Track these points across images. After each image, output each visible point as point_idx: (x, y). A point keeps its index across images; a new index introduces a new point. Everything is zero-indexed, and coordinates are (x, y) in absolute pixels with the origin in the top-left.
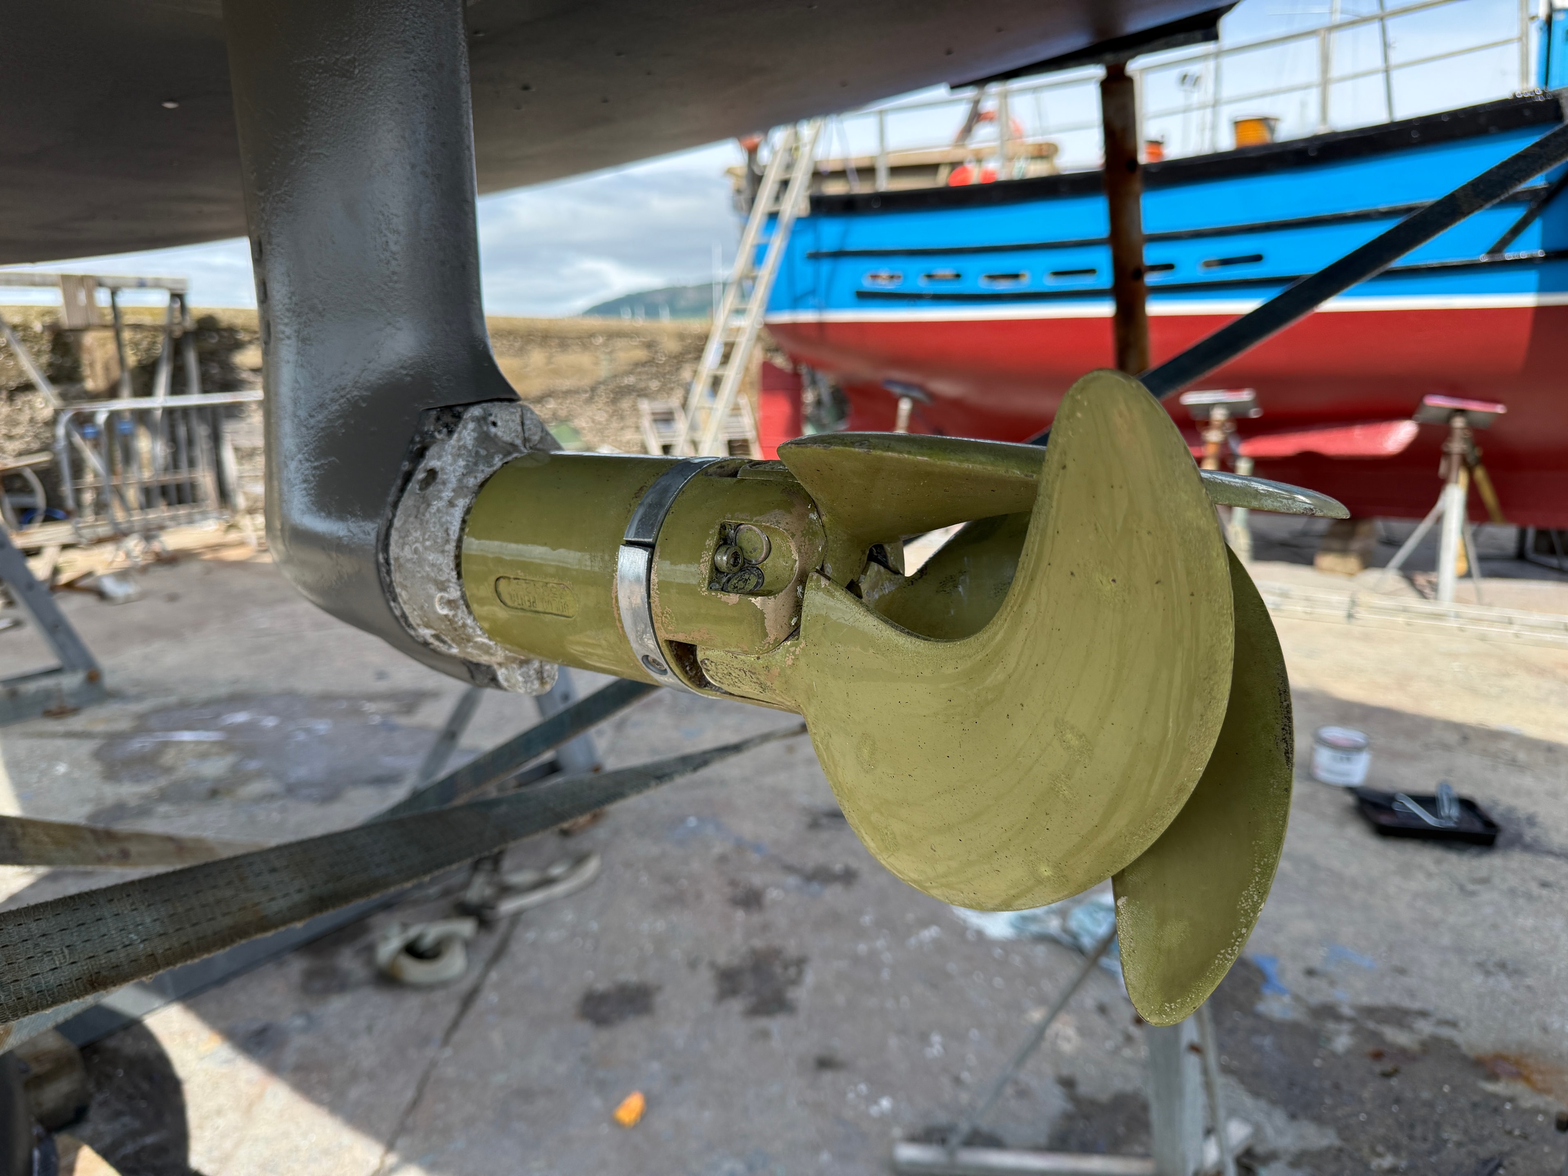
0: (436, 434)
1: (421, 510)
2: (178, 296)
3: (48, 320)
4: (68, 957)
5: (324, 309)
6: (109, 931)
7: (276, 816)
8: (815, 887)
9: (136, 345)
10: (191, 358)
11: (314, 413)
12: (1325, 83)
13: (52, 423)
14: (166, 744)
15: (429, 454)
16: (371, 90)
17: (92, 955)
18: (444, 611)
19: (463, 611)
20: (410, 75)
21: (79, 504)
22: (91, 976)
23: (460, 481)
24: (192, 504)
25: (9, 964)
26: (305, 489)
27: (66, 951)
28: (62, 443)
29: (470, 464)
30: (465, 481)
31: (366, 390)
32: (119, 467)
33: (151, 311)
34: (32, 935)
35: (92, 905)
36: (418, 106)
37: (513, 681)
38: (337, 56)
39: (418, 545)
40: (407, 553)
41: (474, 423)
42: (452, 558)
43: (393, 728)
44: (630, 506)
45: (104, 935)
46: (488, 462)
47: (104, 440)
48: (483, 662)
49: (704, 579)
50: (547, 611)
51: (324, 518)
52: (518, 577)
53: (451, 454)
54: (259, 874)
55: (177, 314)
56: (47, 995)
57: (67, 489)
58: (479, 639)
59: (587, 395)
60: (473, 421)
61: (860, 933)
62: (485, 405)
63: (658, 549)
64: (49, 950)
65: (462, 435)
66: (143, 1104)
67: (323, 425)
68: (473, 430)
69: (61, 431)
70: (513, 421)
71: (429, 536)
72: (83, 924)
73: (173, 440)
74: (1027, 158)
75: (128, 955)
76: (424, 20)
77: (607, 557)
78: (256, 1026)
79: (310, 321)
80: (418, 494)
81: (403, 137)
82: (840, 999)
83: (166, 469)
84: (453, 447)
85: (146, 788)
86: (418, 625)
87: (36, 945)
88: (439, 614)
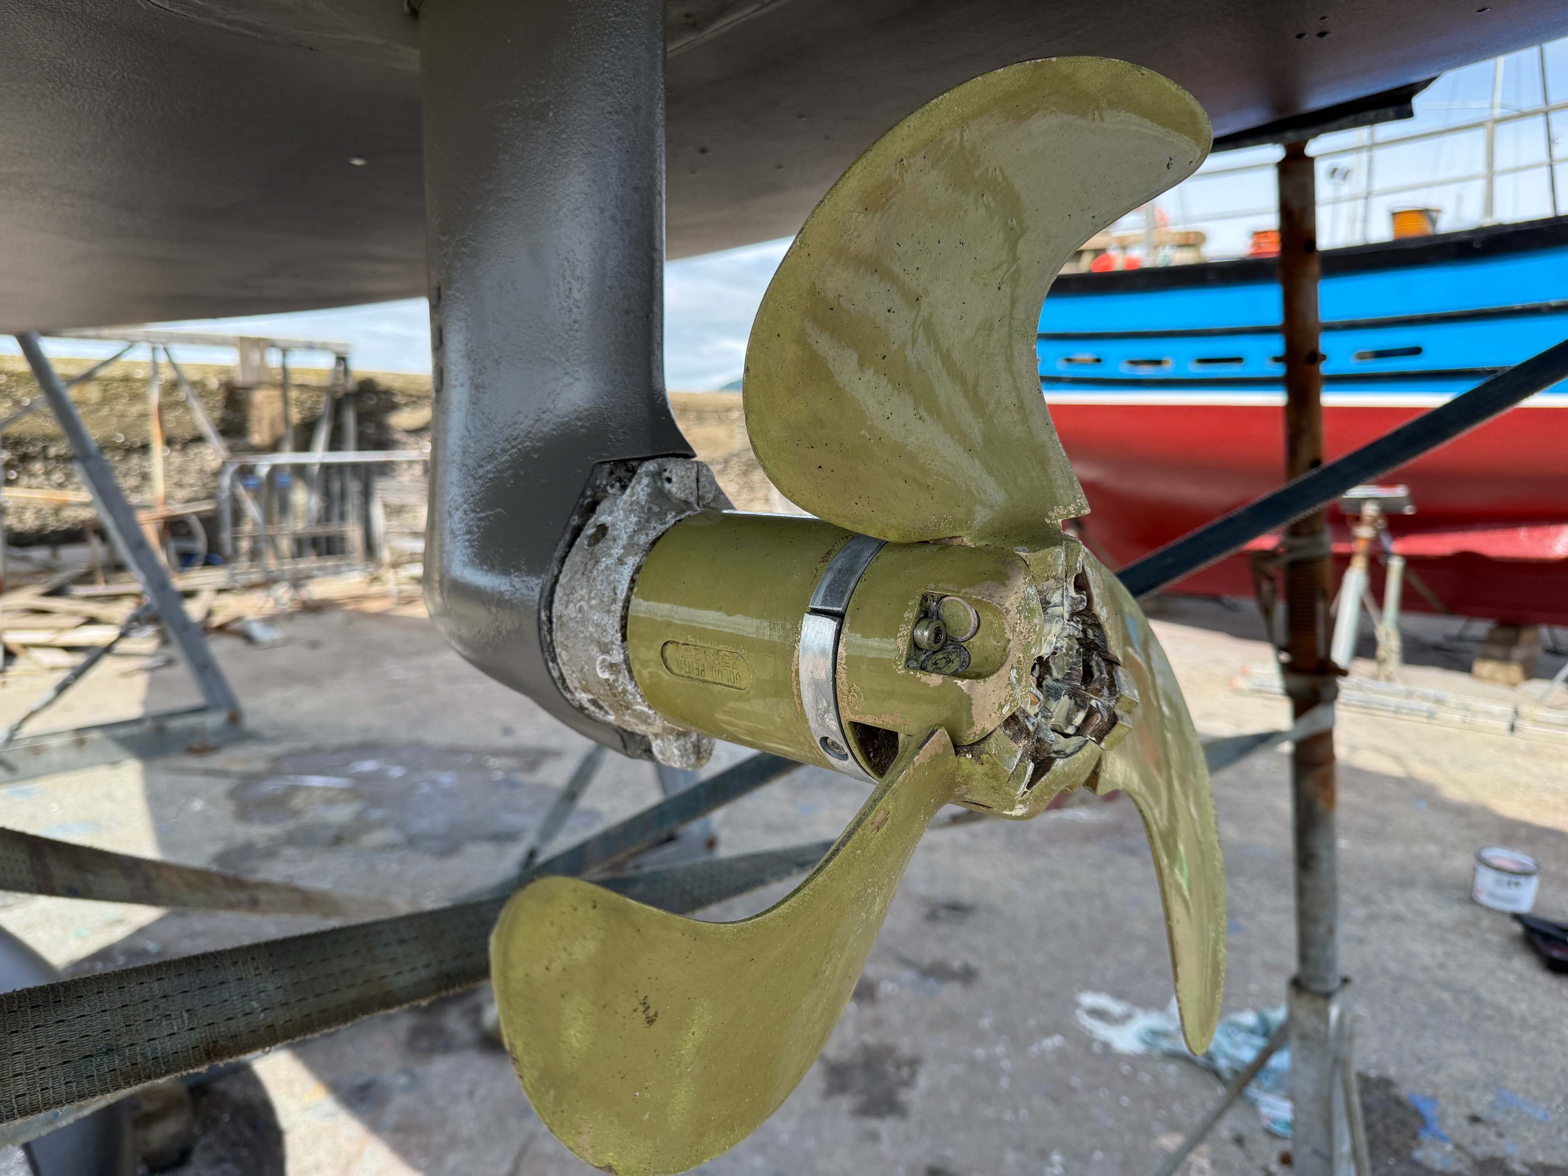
0: (608, 488)
1: (589, 567)
2: (341, 359)
3: (224, 378)
4: (186, 1022)
5: (501, 357)
6: (231, 996)
7: (395, 867)
8: (932, 983)
9: (300, 403)
10: (350, 418)
11: (482, 463)
12: (1490, 175)
13: (217, 474)
14: (296, 789)
15: (599, 509)
16: (565, 132)
17: (211, 1021)
18: (606, 675)
19: (624, 676)
20: (606, 118)
21: (236, 551)
22: (208, 1044)
23: (631, 537)
24: (341, 556)
25: (127, 1026)
26: (468, 540)
27: (185, 1015)
28: (225, 495)
29: (642, 520)
30: (636, 538)
31: (538, 441)
32: (276, 517)
33: (317, 372)
34: (152, 996)
35: (216, 967)
36: (611, 149)
37: (668, 754)
38: (533, 100)
39: (583, 603)
40: (572, 611)
41: (648, 478)
42: (618, 619)
43: (513, 785)
44: (817, 571)
45: (226, 1001)
46: (660, 520)
47: (264, 491)
48: (639, 732)
49: (901, 656)
50: (716, 681)
51: (487, 571)
52: (688, 643)
53: (622, 509)
54: (387, 945)
55: (341, 376)
56: (162, 1063)
57: (226, 536)
58: (638, 707)
59: (721, 467)
60: (647, 476)
61: (979, 1037)
62: (660, 460)
63: (847, 619)
64: (168, 1013)
65: (635, 491)
66: (245, 1152)
67: (491, 475)
68: (647, 486)
69: (226, 481)
70: (688, 477)
71: (596, 594)
72: (205, 987)
73: (326, 494)
74: (1172, 246)
75: (248, 1024)
76: (623, 62)
77: (788, 626)
78: (360, 1081)
79: (485, 367)
80: (587, 550)
81: (594, 181)
82: (955, 1106)
83: (319, 521)
84: (625, 503)
85: (274, 830)
86: (576, 688)
87: (156, 1007)
88: (599, 677)
